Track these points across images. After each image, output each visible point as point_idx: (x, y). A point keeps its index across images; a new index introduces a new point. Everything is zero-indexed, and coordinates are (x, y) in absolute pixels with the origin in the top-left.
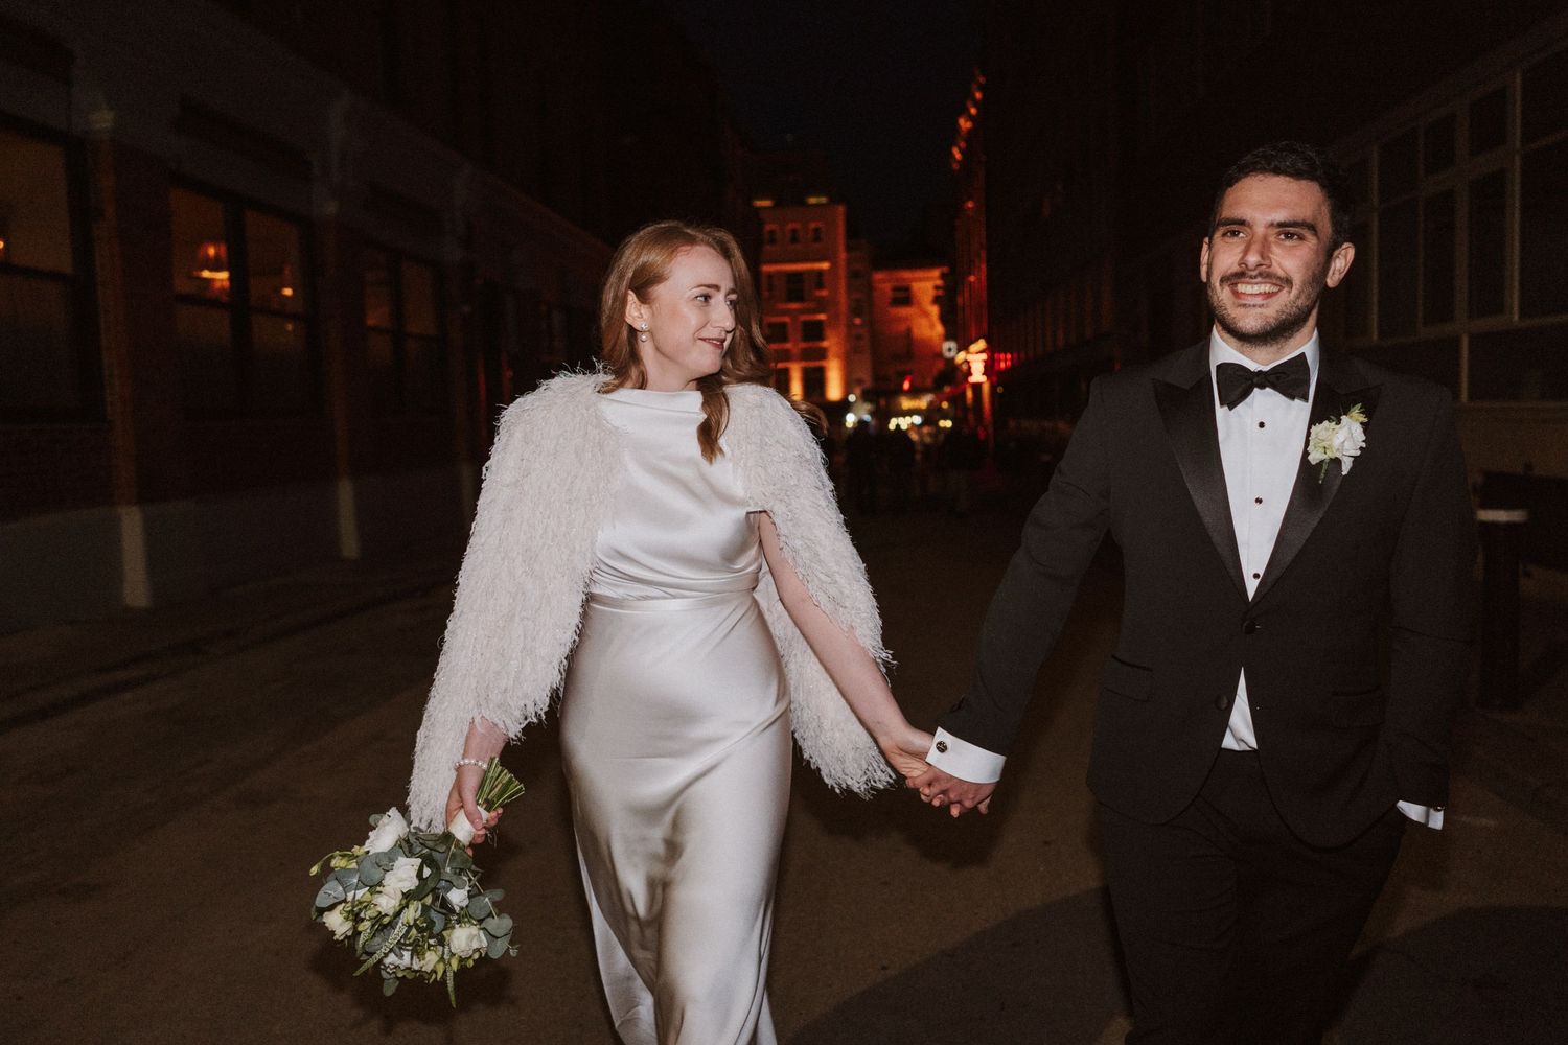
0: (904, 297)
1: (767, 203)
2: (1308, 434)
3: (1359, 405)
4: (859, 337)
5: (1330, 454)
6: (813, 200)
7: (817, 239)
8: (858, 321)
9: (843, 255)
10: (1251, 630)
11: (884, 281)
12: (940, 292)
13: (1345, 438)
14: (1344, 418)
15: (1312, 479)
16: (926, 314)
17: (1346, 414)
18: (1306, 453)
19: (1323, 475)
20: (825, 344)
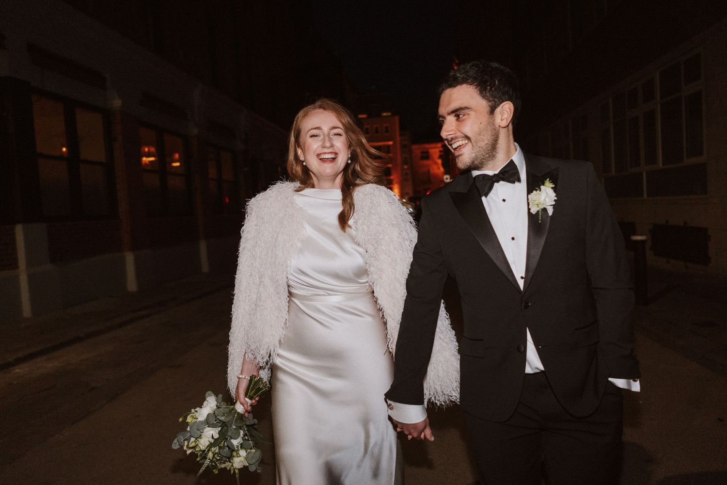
0: (426, 156)
1: (364, 116)
2: (528, 199)
3: (548, 179)
4: (407, 174)
5: (542, 207)
6: (385, 114)
7: (387, 131)
8: (406, 167)
9: (398, 138)
10: (527, 307)
11: (417, 149)
12: (442, 153)
13: (546, 197)
14: (542, 187)
15: (536, 221)
16: (436, 163)
17: (543, 184)
18: (529, 209)
19: (540, 218)
20: (392, 177)
